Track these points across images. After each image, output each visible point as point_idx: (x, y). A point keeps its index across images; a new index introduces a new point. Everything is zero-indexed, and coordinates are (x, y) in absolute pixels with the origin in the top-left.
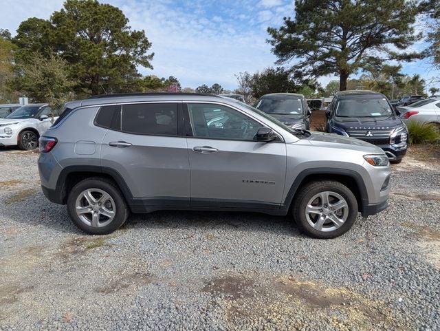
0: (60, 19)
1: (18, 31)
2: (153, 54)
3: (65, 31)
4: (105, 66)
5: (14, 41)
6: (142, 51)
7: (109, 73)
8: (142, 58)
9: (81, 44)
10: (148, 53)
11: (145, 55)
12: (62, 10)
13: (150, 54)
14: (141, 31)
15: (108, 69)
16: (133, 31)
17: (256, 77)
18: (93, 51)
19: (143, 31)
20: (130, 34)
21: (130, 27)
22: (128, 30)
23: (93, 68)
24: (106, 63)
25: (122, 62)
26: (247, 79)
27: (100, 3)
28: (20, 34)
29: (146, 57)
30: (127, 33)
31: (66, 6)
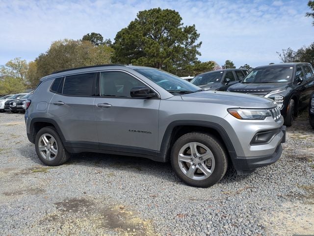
0: (133, 26)
1: (115, 39)
2: (201, 43)
3: (135, 34)
4: (161, 58)
5: (112, 46)
6: (192, 42)
7: (164, 62)
8: (192, 47)
9: (146, 42)
10: (196, 42)
11: (194, 44)
12: (136, 19)
13: (199, 43)
14: (192, 26)
15: (163, 59)
16: (185, 26)
17: (300, 52)
18: (153, 47)
19: (194, 25)
20: (183, 30)
21: (183, 24)
22: (181, 26)
23: (153, 59)
24: (161, 54)
25: (174, 53)
26: (290, 55)
27: (162, 9)
28: (117, 40)
29: (195, 46)
30: (181, 29)
31: (139, 16)
